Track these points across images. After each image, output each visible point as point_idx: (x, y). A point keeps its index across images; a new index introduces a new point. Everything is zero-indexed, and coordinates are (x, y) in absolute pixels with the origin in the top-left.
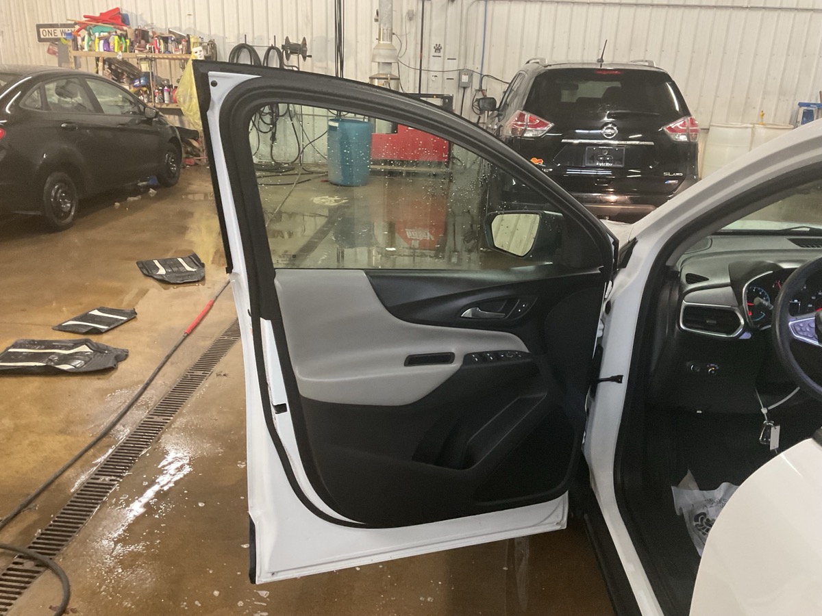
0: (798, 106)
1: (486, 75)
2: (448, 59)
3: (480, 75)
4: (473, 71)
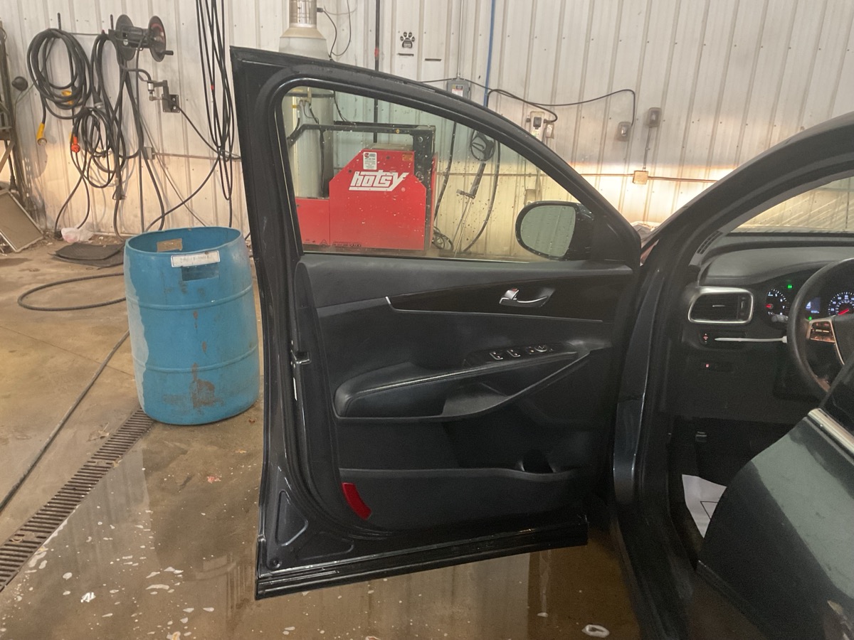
1: (496, 90)
2: (427, 60)
3: (484, 89)
4: (471, 82)
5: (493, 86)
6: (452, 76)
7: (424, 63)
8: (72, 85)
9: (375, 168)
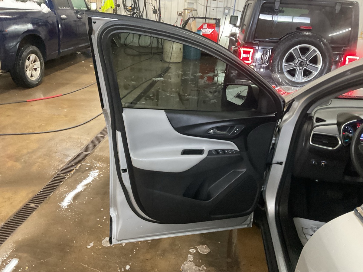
1: (237, 10)
2: (220, 2)
3: (233, 10)
4: (231, 8)
5: (236, 9)
6: (225, 6)
7: (219, 3)
8: (131, 6)
9: (206, 28)
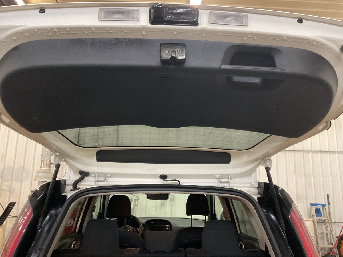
0: (311, 206)
